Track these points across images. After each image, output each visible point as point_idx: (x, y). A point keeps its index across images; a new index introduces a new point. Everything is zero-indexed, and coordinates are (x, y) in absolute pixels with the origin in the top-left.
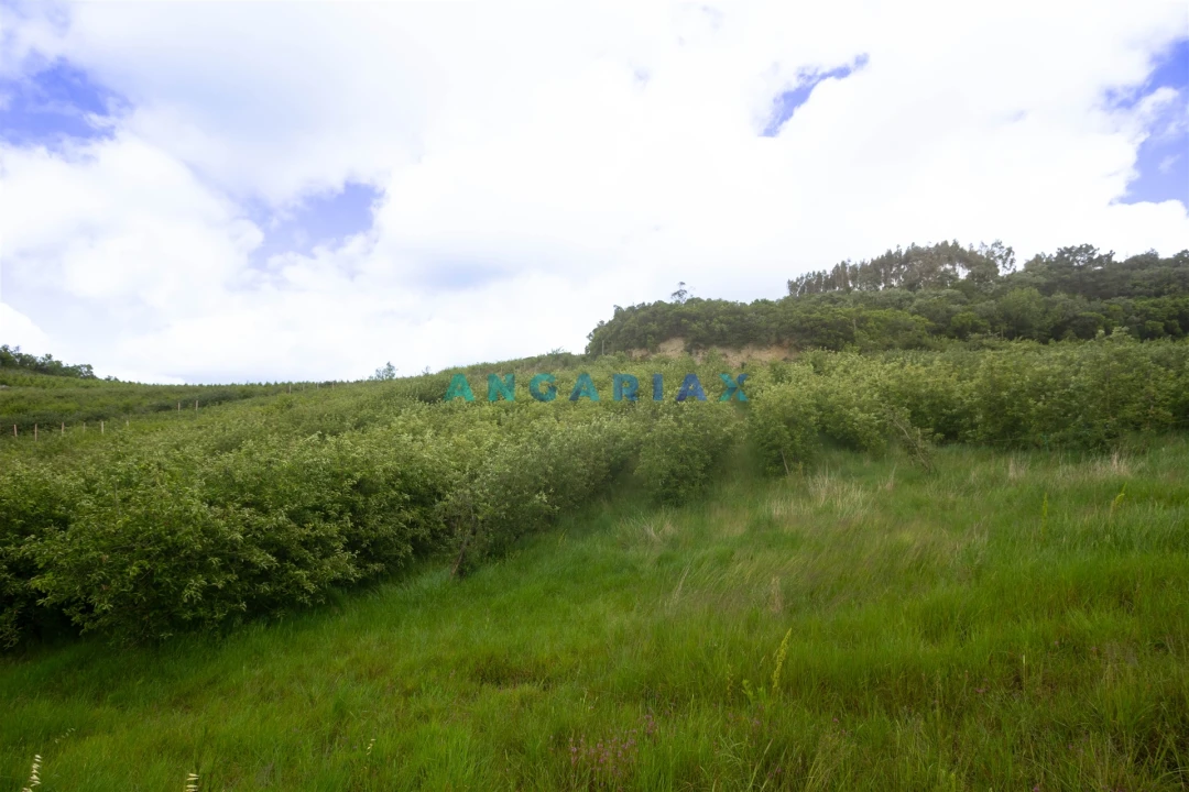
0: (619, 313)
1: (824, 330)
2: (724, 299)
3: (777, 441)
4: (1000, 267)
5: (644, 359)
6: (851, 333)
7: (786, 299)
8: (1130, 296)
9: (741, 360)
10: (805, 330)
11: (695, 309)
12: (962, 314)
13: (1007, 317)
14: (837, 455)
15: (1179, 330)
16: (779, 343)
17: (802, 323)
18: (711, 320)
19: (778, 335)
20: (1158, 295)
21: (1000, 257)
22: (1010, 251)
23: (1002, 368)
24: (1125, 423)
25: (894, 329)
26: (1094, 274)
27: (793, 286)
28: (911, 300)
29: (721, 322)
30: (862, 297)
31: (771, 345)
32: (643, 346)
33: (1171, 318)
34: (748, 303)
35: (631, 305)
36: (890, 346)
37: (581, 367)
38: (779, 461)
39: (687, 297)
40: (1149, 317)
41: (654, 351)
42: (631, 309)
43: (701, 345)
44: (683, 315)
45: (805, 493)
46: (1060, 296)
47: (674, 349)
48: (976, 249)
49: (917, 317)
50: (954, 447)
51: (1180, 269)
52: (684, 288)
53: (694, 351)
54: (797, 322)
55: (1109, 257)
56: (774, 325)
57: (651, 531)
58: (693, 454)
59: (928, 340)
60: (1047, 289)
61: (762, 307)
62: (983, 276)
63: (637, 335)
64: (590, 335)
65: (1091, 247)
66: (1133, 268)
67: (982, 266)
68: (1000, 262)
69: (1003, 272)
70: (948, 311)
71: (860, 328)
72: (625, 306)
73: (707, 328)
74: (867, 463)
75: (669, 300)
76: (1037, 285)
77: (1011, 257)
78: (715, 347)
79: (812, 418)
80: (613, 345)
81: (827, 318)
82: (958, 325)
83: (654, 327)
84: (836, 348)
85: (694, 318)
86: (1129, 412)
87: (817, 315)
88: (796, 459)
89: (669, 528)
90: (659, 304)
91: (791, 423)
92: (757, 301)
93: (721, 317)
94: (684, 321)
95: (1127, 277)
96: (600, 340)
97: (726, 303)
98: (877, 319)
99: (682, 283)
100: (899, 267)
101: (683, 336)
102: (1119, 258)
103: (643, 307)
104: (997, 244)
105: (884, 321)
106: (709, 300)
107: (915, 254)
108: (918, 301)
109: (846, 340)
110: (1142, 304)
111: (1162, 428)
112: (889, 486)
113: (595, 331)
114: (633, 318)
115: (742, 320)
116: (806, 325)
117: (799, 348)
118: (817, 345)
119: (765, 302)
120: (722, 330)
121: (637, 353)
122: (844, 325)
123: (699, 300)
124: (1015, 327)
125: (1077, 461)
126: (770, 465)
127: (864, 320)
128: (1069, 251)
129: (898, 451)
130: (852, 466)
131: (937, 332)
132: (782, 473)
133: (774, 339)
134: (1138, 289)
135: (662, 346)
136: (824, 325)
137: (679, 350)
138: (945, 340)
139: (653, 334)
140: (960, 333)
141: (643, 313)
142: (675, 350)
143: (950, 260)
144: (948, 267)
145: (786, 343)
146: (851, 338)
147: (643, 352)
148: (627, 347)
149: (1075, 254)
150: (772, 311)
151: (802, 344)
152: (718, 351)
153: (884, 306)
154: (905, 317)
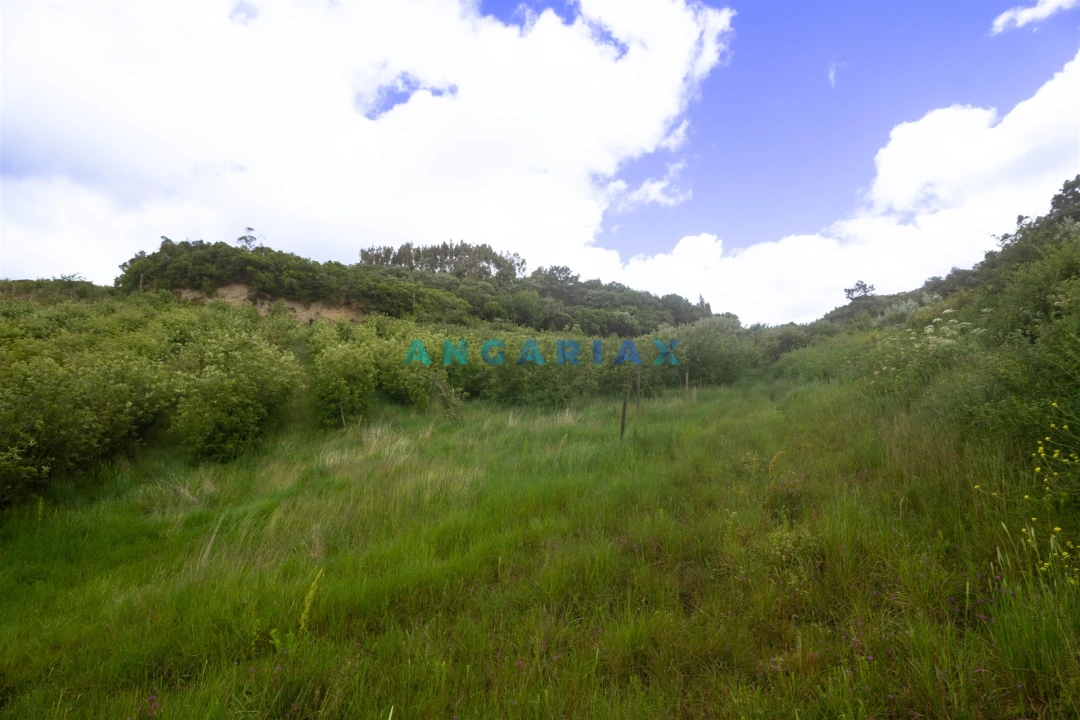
0: (167, 246)
1: (389, 299)
2: (297, 254)
3: (336, 395)
4: (517, 272)
5: (195, 302)
6: (411, 304)
7: (358, 265)
8: (586, 305)
9: (309, 316)
10: (372, 296)
11: (263, 259)
12: (492, 304)
13: (518, 309)
14: (389, 409)
15: (607, 331)
16: (348, 304)
17: (370, 289)
18: (281, 272)
19: (347, 297)
20: (599, 307)
21: (518, 264)
22: (524, 262)
23: (510, 346)
24: (575, 388)
25: (443, 307)
26: (569, 288)
27: (364, 254)
28: (458, 285)
29: (292, 277)
30: (421, 276)
31: (341, 306)
32: (197, 287)
33: (604, 323)
34: (322, 263)
35: (184, 240)
36: (439, 320)
37: (107, 301)
38: (337, 414)
39: (256, 244)
40: (593, 321)
41: (210, 295)
42: (185, 245)
43: (269, 296)
44: (249, 262)
45: (359, 443)
46: (550, 299)
47: (235, 296)
48: (504, 255)
49: (461, 300)
50: (476, 402)
51: (611, 293)
52: (252, 234)
53: (259, 301)
54: (366, 288)
55: (577, 278)
56: (344, 288)
57: (185, 492)
58: (245, 407)
59: (465, 318)
60: (543, 293)
61: (334, 268)
62: (506, 276)
63: (189, 275)
64: (125, 265)
65: (568, 269)
66: (589, 288)
67: (506, 267)
68: (517, 268)
69: (519, 276)
70: (482, 298)
71: (419, 302)
72: (177, 240)
73: (276, 279)
74: (413, 416)
75: (233, 243)
76: (537, 289)
77: (524, 266)
78: (283, 299)
79: (370, 376)
80: (155, 281)
81: (392, 289)
82: (488, 310)
83: (213, 269)
84: (397, 316)
85: (263, 268)
86: (577, 382)
87: (383, 284)
88: (352, 412)
89: (209, 486)
90: (221, 246)
91: (351, 379)
92: (330, 262)
93: (291, 272)
94: (250, 268)
95: (584, 293)
96: (137, 273)
97: (298, 258)
98: (431, 296)
99: (250, 229)
100: (451, 257)
101: (247, 284)
102: (582, 280)
103: (200, 245)
104: (516, 255)
105: (438, 299)
106: (280, 252)
107: (464, 249)
108: (462, 286)
109: (406, 311)
110: (591, 311)
111: (593, 393)
112: (428, 434)
113: (132, 261)
114: (186, 255)
115: (314, 278)
116: (373, 292)
117: (366, 312)
118: (381, 311)
119: (338, 264)
120: (291, 284)
121: (187, 295)
122: (405, 297)
123: (269, 250)
124: (522, 317)
125: (547, 414)
126: (329, 417)
127: (420, 295)
128: (556, 268)
129: (437, 405)
130: (401, 418)
131: (473, 313)
132: (339, 426)
133: (343, 300)
134: (590, 302)
135: (221, 291)
136: (389, 295)
137: (242, 298)
138: (479, 320)
139: (211, 276)
140: (489, 316)
141: (199, 252)
142: (237, 297)
143: (486, 259)
144: (485, 264)
145: (354, 305)
146: (409, 309)
147: (197, 294)
148: (175, 286)
149: (560, 272)
150: (343, 275)
151: (369, 309)
152: (287, 305)
153: (438, 286)
154: (451, 298)
